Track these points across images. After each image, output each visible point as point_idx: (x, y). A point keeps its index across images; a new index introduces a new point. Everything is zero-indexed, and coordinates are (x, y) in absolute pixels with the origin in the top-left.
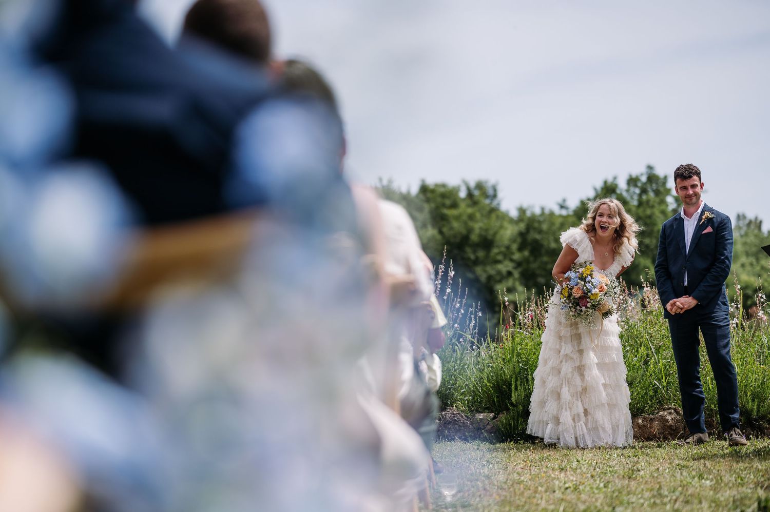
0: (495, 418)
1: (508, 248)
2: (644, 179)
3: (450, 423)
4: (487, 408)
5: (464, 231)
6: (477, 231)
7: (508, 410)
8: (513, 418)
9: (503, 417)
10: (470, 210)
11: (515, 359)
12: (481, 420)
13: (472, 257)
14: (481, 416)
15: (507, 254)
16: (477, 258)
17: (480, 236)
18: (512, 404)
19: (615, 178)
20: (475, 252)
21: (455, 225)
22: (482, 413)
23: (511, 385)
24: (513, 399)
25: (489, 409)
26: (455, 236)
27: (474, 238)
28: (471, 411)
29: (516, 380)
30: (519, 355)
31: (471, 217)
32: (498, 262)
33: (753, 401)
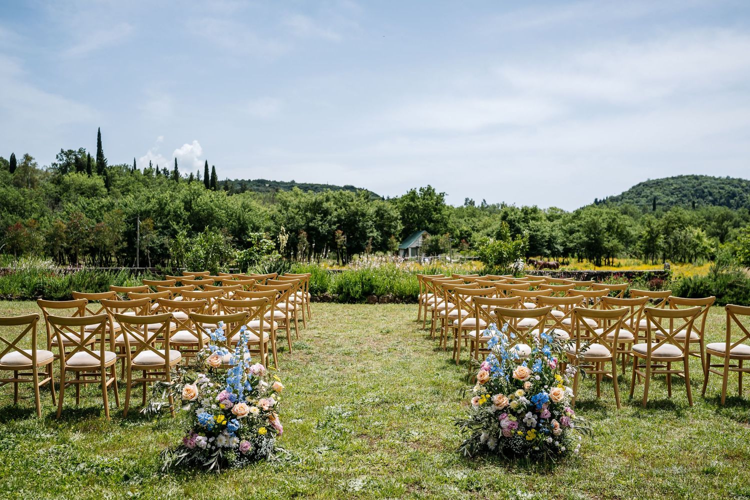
0: (339, 296)
1: (371, 216)
2: (426, 189)
3: (325, 297)
4: (336, 293)
5: (355, 211)
6: (360, 210)
7: (342, 293)
8: (343, 296)
12: (334, 296)
15: (371, 218)
16: (360, 220)
17: (361, 212)
19: (415, 189)
20: (359, 218)
21: (352, 207)
26: (351, 212)
27: (359, 213)
28: (332, 293)
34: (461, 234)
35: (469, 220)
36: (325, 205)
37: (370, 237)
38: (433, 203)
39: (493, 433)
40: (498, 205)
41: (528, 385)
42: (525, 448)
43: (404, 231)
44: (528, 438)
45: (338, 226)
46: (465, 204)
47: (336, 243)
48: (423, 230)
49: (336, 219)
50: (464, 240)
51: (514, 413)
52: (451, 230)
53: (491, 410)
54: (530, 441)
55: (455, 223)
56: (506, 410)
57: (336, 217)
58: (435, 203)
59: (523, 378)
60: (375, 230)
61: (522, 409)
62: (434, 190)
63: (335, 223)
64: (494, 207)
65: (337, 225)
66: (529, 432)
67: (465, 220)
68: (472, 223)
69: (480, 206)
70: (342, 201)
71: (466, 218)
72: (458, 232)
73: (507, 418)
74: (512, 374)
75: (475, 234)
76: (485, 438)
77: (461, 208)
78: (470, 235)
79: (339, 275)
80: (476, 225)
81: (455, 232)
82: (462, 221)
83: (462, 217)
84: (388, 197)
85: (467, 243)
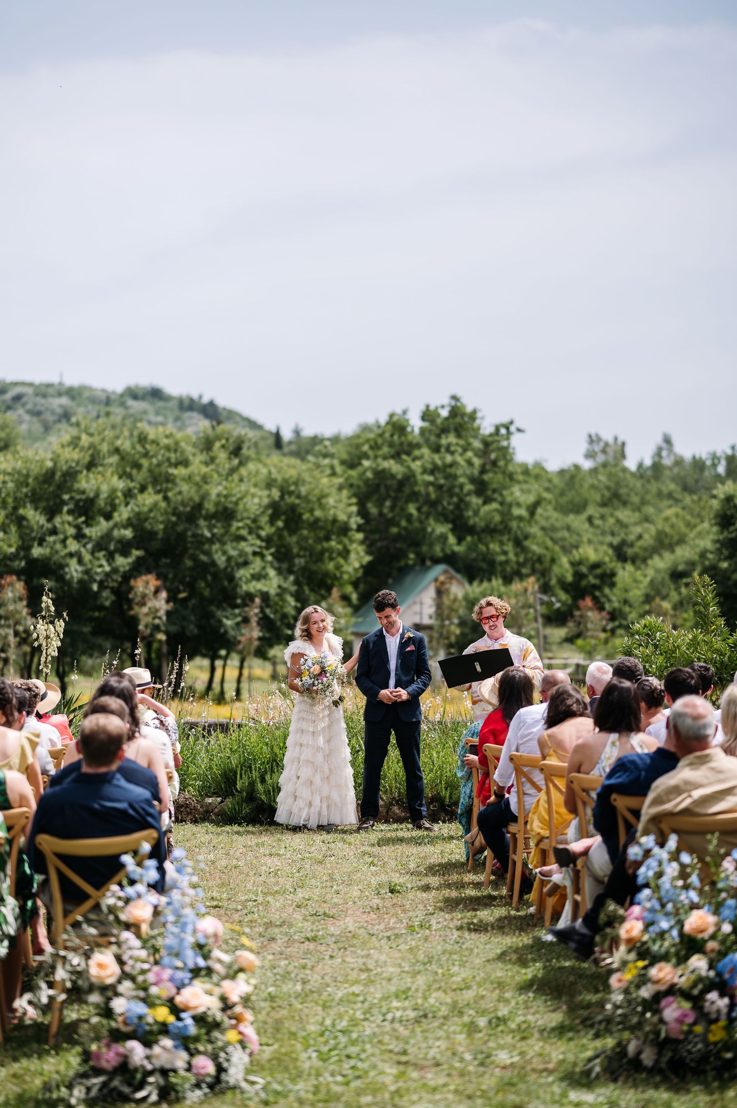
0: (222, 802)
1: (255, 521)
2: (444, 413)
3: (182, 806)
4: (214, 793)
5: (197, 499)
6: (213, 497)
7: (233, 795)
8: (238, 804)
9: (229, 802)
10: (204, 469)
11: (241, 750)
12: (210, 804)
13: (208, 534)
14: (210, 800)
15: (254, 528)
16: (213, 535)
17: (217, 504)
18: (237, 790)
19: (405, 412)
20: (210, 528)
21: (184, 487)
22: (210, 797)
23: (236, 773)
24: (238, 787)
25: (216, 794)
26: (183, 504)
27: (210, 506)
28: (201, 796)
29: (242, 769)
30: (244, 746)
31: (205, 479)
32: (241, 538)
33: (446, 789)
34: (579, 576)
35: (602, 517)
36: (87, 483)
37: (249, 597)
38: (470, 463)
39: (651, 1037)
40: (715, 457)
41: (712, 945)
42: (704, 1058)
43: (368, 569)
44: (712, 1038)
45: (139, 559)
46: (590, 455)
47: (134, 621)
48: (436, 561)
49: (128, 533)
50: (588, 602)
51: (685, 994)
52: (540, 559)
53: (645, 993)
54: (715, 1044)
55: (554, 529)
56: (672, 991)
57: (129, 524)
58: (477, 462)
59: (702, 931)
60: (272, 573)
61: (700, 986)
62: (473, 416)
63: (124, 548)
64: (698, 465)
65: (136, 553)
66: (713, 1027)
67: (590, 519)
68: (616, 529)
69: (648, 462)
70: (145, 462)
71: (591, 510)
72: (564, 568)
73: (674, 1005)
74: (682, 926)
75: (625, 574)
76: (637, 1047)
77: (571, 476)
78: (608, 578)
79: (218, 739)
80: (632, 537)
81: (556, 570)
82: (577, 521)
83: (578, 508)
84: (297, 432)
85: (601, 608)
